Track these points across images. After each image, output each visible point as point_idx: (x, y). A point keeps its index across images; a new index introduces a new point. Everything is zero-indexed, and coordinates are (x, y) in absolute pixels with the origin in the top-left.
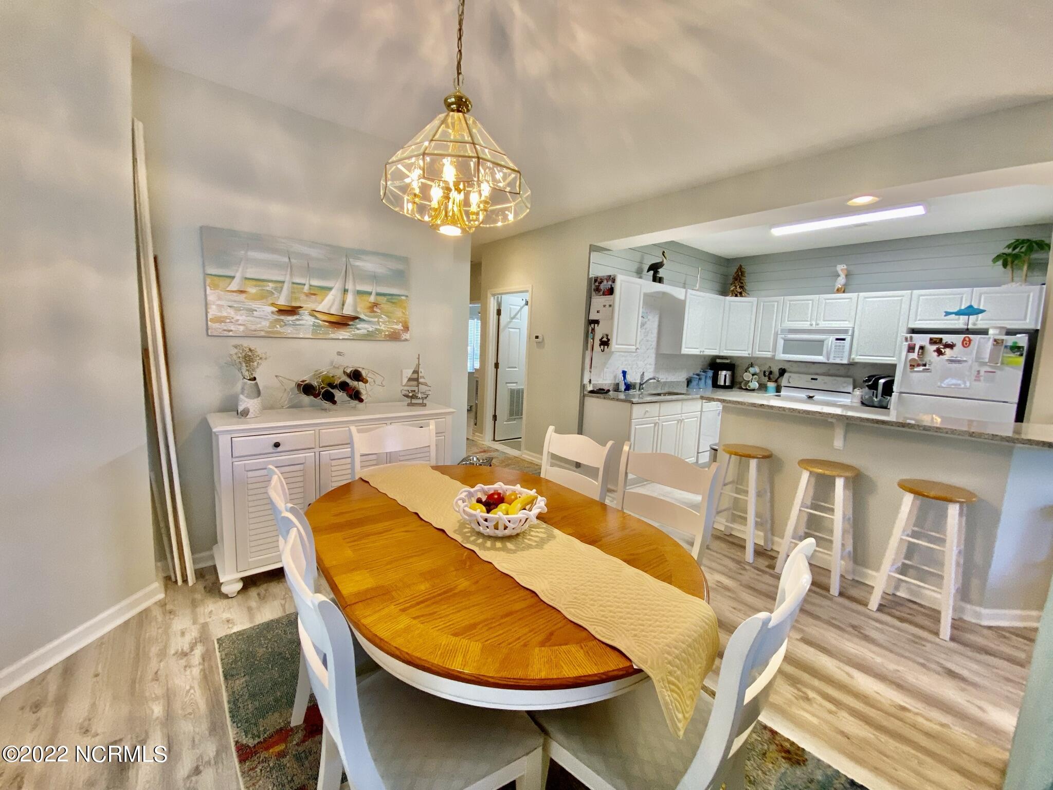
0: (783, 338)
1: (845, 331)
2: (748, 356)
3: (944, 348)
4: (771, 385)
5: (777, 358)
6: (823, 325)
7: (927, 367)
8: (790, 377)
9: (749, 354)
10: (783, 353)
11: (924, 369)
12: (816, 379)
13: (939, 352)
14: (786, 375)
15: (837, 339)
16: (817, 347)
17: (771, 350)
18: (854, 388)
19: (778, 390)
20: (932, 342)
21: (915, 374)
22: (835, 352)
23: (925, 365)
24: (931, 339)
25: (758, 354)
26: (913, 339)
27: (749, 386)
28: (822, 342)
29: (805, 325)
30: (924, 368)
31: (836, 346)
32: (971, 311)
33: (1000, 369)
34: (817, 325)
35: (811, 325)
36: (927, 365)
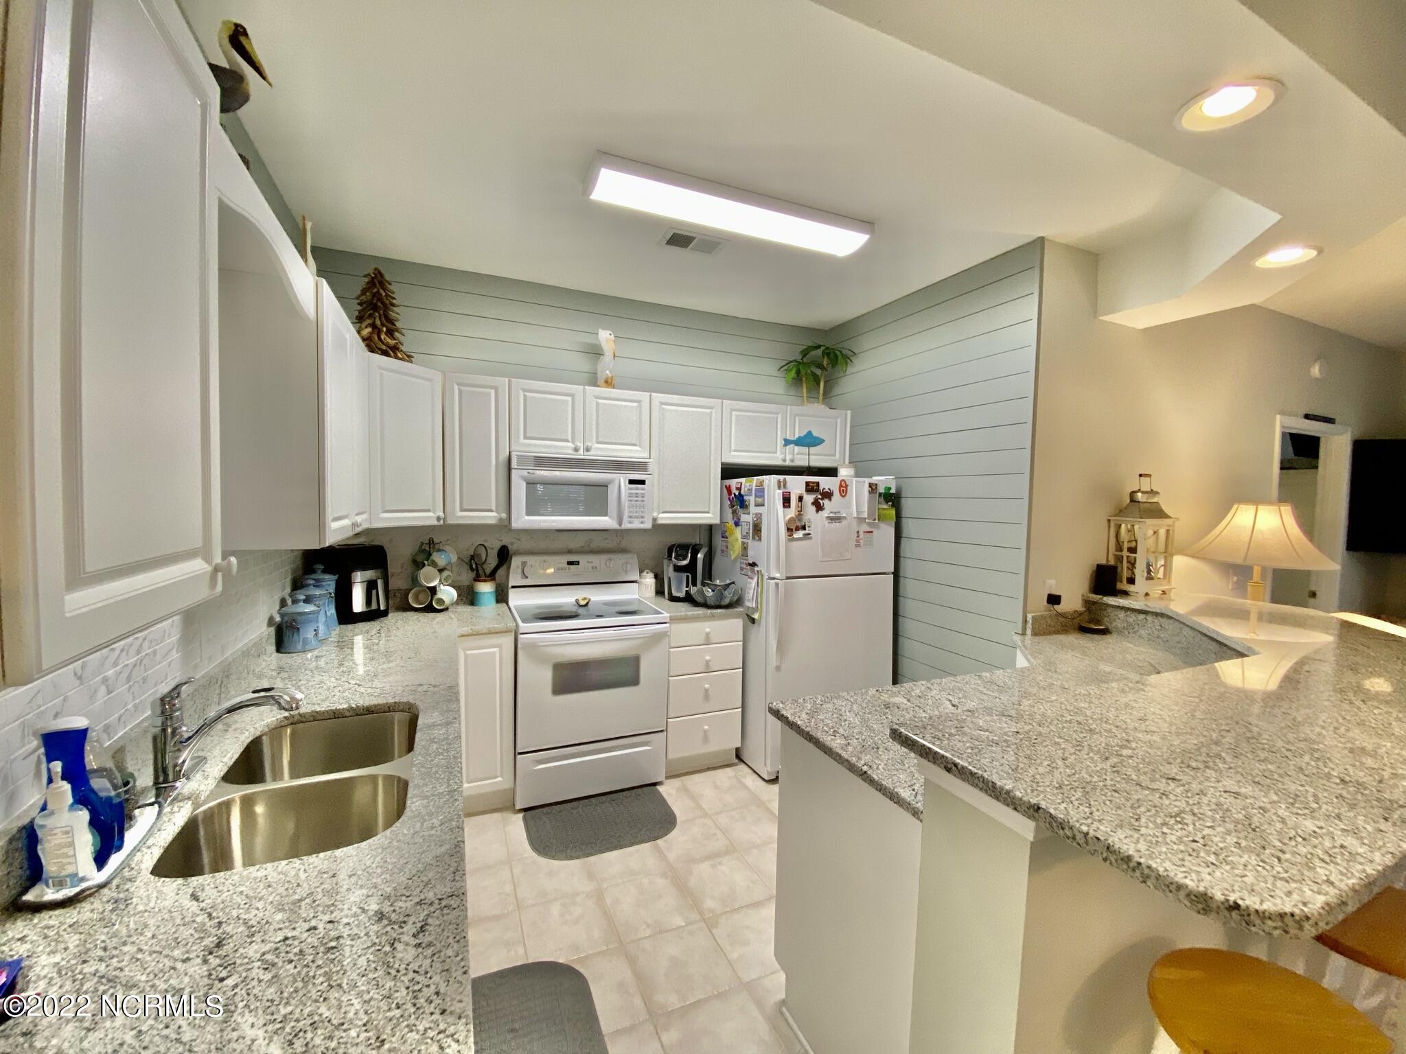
0: (524, 478)
1: (642, 466)
2: (435, 523)
3: (821, 499)
4: (486, 588)
5: (516, 524)
6: (600, 451)
7: (807, 531)
8: (524, 564)
9: (438, 519)
10: (528, 514)
11: (805, 535)
12: (578, 563)
13: (819, 507)
14: (516, 562)
15: (632, 482)
16: (596, 497)
17: (494, 508)
18: (641, 572)
19: (501, 596)
20: (811, 488)
21: (795, 543)
22: (629, 507)
23: (804, 528)
24: (807, 484)
25: (460, 517)
26: (788, 484)
27: (441, 601)
28: (604, 486)
29: (565, 449)
30: (803, 532)
31: (630, 495)
32: (809, 441)
33: (877, 527)
34: (588, 450)
35: (576, 450)
36: (807, 528)
